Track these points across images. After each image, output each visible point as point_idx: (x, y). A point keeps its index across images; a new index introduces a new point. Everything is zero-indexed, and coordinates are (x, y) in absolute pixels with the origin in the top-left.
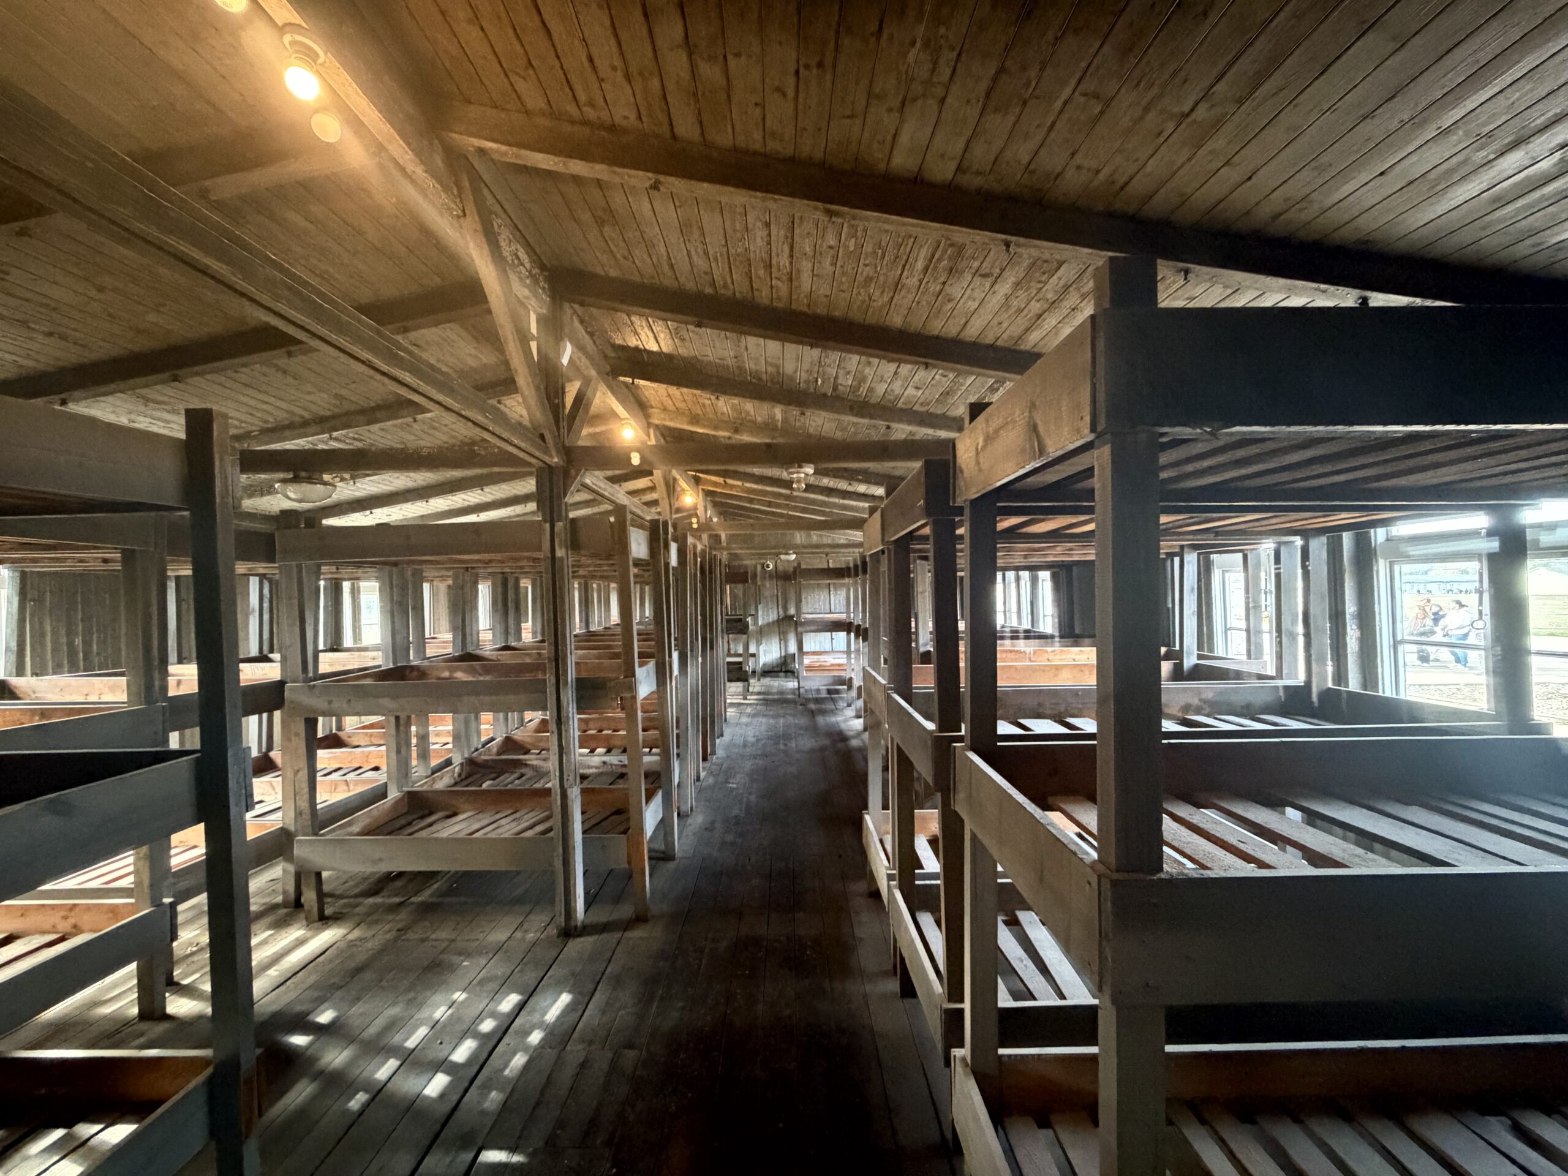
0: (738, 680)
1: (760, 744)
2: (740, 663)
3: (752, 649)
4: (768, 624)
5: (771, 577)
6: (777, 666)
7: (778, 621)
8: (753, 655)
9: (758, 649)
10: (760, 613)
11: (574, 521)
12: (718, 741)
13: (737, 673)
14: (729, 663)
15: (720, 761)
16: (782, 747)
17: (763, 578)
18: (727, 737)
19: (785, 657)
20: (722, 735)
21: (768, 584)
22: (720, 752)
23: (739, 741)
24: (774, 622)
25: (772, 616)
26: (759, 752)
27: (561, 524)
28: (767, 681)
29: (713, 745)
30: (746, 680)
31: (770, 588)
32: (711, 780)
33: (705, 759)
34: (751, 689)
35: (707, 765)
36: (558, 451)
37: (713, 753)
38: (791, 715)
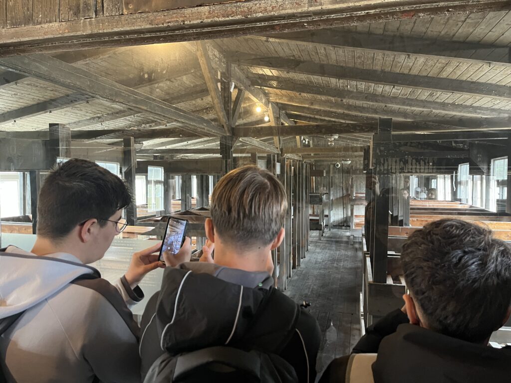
0: (317, 229)
1: (324, 263)
2: (318, 220)
3: (326, 213)
4: (337, 199)
5: (339, 172)
6: (341, 223)
7: (343, 197)
8: (327, 216)
9: (329, 213)
10: (331, 192)
11: (235, 158)
12: (301, 260)
13: (315, 225)
14: (310, 220)
15: (302, 269)
16: (335, 265)
17: (334, 173)
18: (307, 259)
19: (346, 218)
20: (305, 257)
21: (337, 176)
22: (302, 266)
23: (313, 260)
24: (340, 198)
25: (339, 194)
26: (323, 267)
27: (229, 160)
28: (335, 230)
29: (299, 261)
30: (321, 230)
31: (338, 179)
32: (296, 278)
33: (294, 267)
34: (324, 235)
35: (295, 270)
36: (229, 131)
37: (299, 265)
38: (343, 249)
